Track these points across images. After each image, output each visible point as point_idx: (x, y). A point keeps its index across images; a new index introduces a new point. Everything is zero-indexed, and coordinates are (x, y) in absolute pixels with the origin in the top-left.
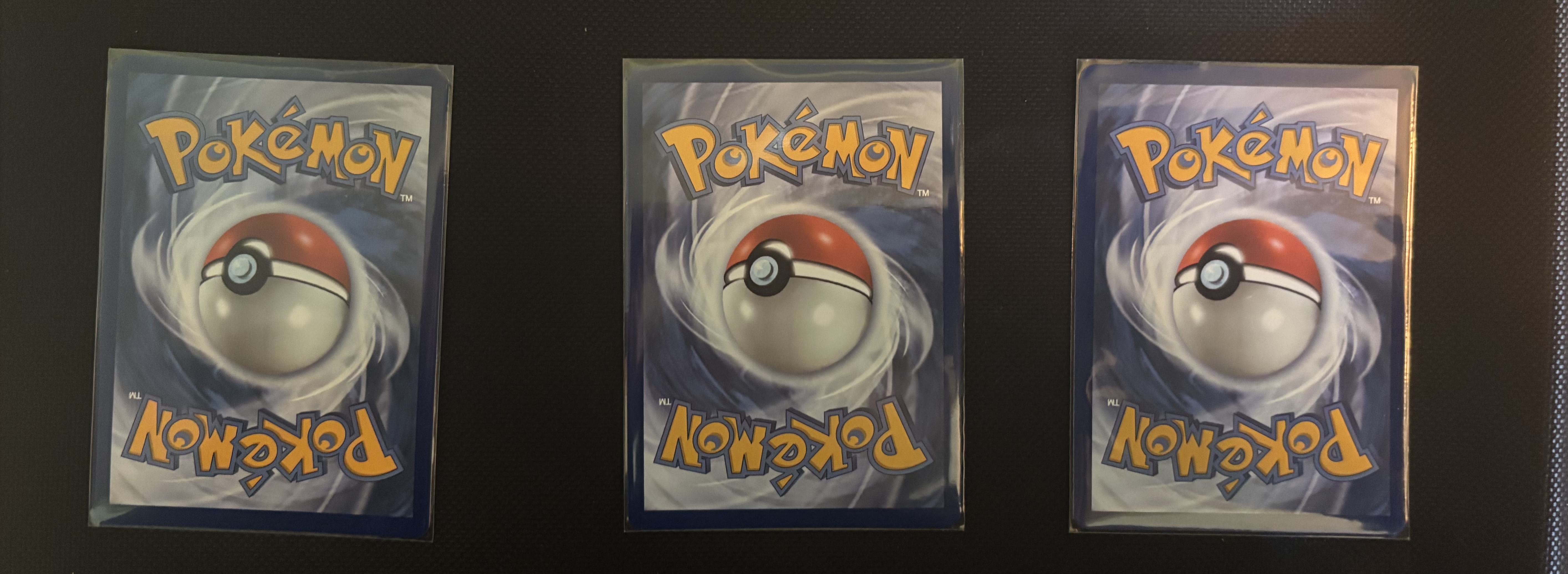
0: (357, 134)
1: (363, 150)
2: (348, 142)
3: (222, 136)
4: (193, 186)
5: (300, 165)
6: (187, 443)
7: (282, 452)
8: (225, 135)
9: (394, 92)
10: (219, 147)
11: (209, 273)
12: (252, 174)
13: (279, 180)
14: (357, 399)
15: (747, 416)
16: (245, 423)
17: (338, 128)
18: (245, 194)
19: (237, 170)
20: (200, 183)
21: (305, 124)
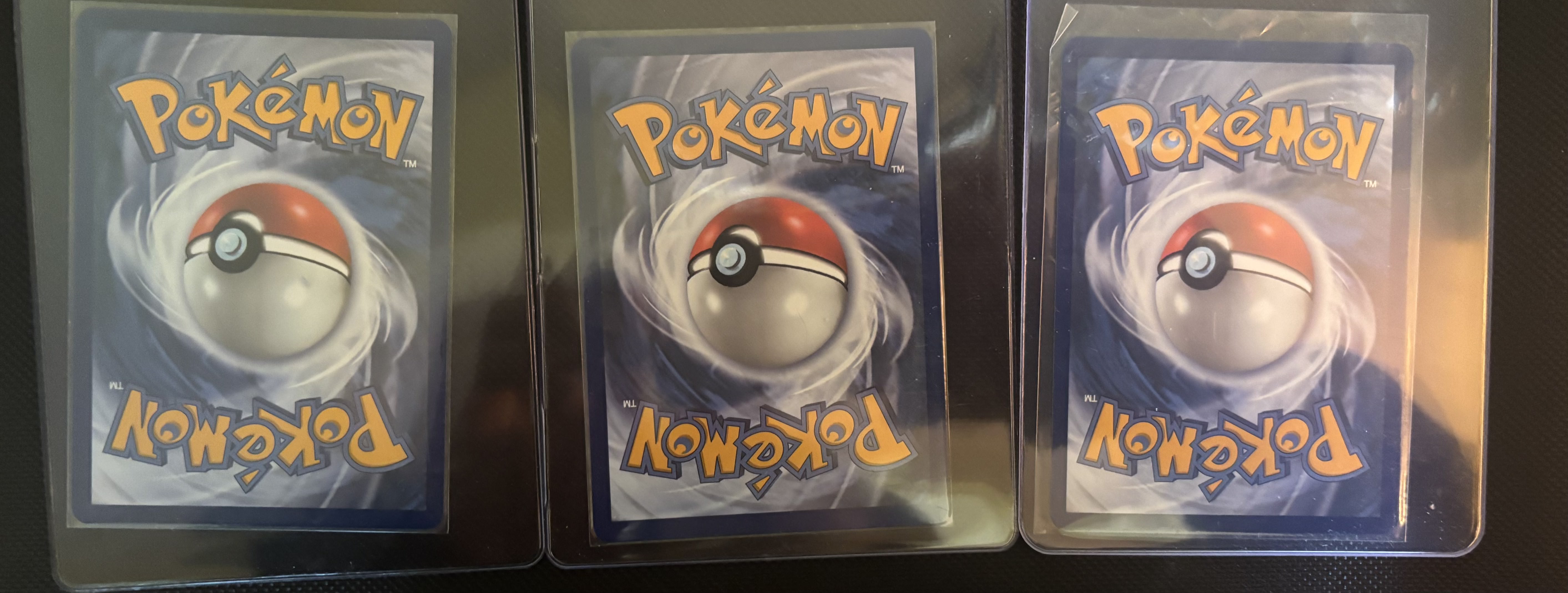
0: (354, 95)
1: (362, 112)
2: (344, 104)
3: (204, 99)
4: (174, 154)
5: (292, 130)
6: (175, 437)
7: (281, 444)
8: (207, 99)
9: (393, 47)
10: (201, 112)
11: (195, 249)
12: (240, 141)
13: (269, 146)
14: (362, 384)
15: (718, 415)
16: (239, 413)
17: (332, 88)
18: (232, 163)
19: (222, 136)
20: (180, 151)
21: (295, 84)
